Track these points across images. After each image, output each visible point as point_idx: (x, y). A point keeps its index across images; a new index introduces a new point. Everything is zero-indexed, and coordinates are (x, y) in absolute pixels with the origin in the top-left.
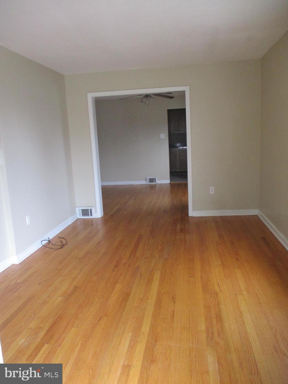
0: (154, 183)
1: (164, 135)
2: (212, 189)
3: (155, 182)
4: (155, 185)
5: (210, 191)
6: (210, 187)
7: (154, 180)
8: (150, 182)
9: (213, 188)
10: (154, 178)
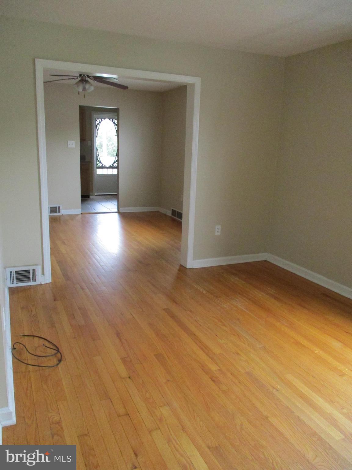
0: (58, 214)
1: (73, 142)
2: (218, 229)
3: (59, 212)
4: (60, 217)
5: (216, 232)
6: (216, 226)
7: (57, 209)
8: (51, 213)
9: (220, 227)
10: (57, 206)
